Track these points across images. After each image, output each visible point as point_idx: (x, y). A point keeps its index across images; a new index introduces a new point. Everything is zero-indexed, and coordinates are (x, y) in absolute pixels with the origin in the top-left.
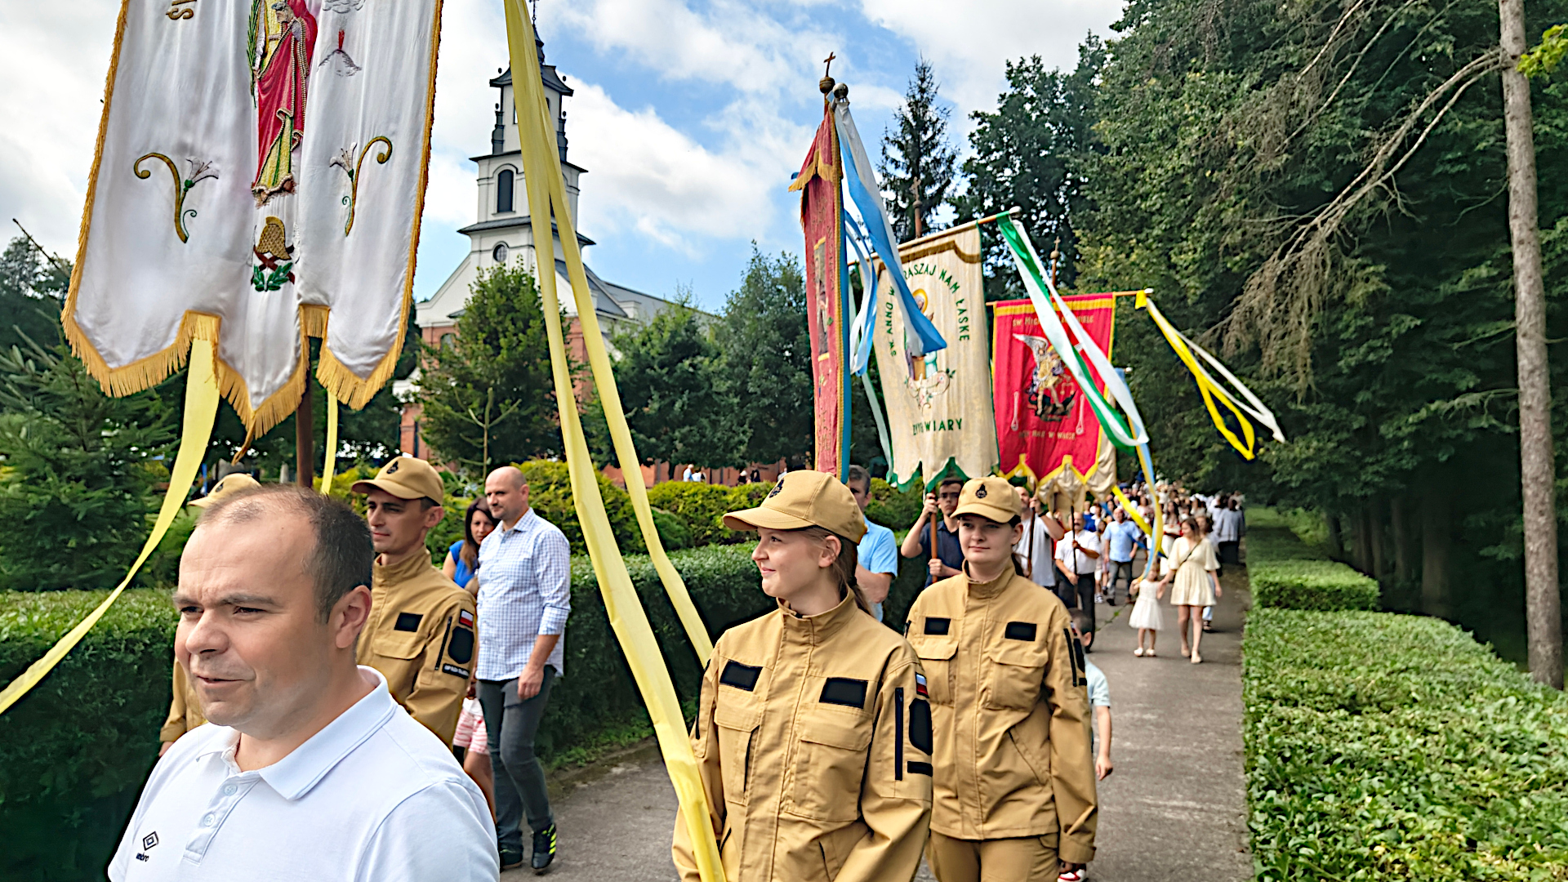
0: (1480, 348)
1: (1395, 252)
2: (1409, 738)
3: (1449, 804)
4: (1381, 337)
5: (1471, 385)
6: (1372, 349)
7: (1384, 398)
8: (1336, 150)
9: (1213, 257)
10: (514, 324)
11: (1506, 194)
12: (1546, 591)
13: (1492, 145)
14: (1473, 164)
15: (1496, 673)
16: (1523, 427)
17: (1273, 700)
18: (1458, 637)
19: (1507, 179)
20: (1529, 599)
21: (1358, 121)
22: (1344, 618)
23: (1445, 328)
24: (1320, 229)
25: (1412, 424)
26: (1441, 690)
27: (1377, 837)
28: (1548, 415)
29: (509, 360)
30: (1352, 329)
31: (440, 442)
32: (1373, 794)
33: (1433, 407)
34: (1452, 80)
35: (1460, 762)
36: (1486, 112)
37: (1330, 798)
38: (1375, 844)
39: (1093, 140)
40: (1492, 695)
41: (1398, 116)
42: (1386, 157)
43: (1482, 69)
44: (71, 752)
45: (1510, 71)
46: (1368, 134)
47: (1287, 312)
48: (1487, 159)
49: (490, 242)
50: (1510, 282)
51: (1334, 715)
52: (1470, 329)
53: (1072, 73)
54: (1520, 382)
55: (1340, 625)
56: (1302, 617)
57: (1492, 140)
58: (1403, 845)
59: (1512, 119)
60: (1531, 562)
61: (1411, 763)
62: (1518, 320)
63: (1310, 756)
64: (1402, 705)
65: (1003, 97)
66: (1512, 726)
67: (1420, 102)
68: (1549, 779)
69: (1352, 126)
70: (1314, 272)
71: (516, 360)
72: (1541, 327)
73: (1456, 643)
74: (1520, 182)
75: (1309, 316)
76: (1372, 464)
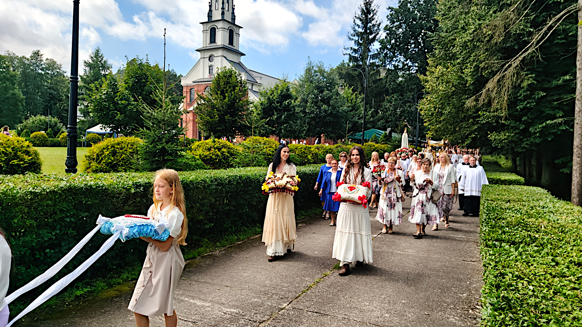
0: (565, 103)
4: (532, 99)
5: (561, 115)
6: (528, 103)
7: (531, 119)
8: (520, 34)
9: (477, 71)
10: (230, 88)
11: (576, 53)
12: (578, 182)
13: (574, 35)
14: (567, 40)
16: (575, 130)
19: (577, 48)
20: (572, 184)
21: (529, 25)
22: (511, 187)
23: (554, 95)
25: (540, 128)
30: (522, 96)
33: (548, 122)
34: (561, 14)
41: (542, 25)
42: (537, 40)
43: (571, 11)
45: (581, 11)
46: (532, 30)
47: (501, 91)
48: (572, 39)
49: (208, 54)
50: (575, 82)
52: (562, 96)
54: (575, 115)
56: (499, 186)
57: (573, 33)
59: (580, 28)
60: (574, 172)
62: (576, 95)
67: (550, 21)
69: (527, 27)
70: (510, 78)
71: (231, 101)
74: (581, 49)
75: (508, 92)
76: (526, 141)
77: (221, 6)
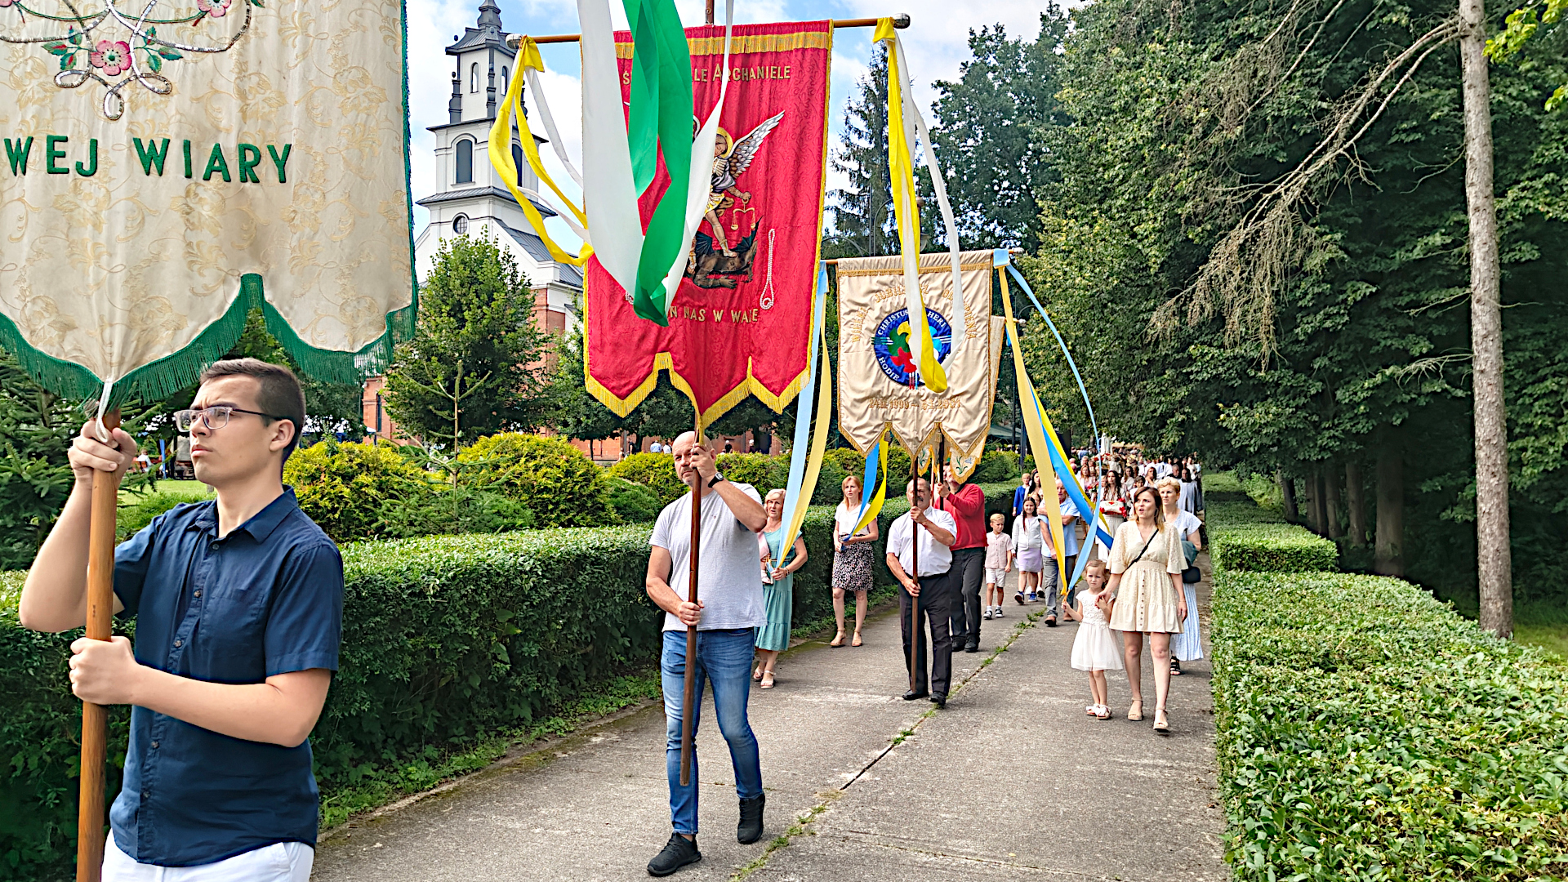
0: (1432, 315)
1: (1351, 221)
2: (1385, 694)
3: (1432, 758)
4: (1338, 304)
5: (1425, 350)
6: (1328, 316)
7: (1341, 363)
8: (1292, 120)
9: (1174, 227)
10: (478, 297)
11: (1464, 161)
12: (1498, 551)
13: (1447, 115)
14: (1426, 133)
15: (1459, 630)
16: (1476, 391)
17: (1249, 659)
18: (1418, 596)
19: (1463, 150)
20: (1480, 558)
21: (1315, 92)
22: (1308, 578)
23: (1400, 294)
24: (1284, 197)
25: (1368, 388)
26: (1410, 648)
27: (1370, 791)
28: (1501, 379)
29: (474, 333)
30: (1309, 297)
31: (406, 415)
32: (1357, 749)
33: (1388, 372)
34: (1412, 49)
35: (1438, 717)
36: (1441, 81)
37: (1318, 754)
38: (1368, 797)
39: (1055, 109)
40: (1460, 651)
41: (1359, 84)
42: (1347, 125)
43: (1441, 38)
44: (42, 733)
45: (1468, 39)
46: (1325, 105)
47: (1249, 280)
48: (1442, 128)
49: (450, 214)
50: (1465, 249)
51: (1310, 673)
52: (1424, 295)
53: (1034, 42)
54: (1474, 346)
55: (1305, 586)
56: (1267, 579)
57: (1446, 110)
58: (1394, 799)
59: (1470, 87)
60: (1483, 523)
61: (1390, 719)
62: (1473, 286)
63: (1293, 713)
64: (1374, 662)
65: (965, 65)
66: (1483, 681)
67: (1380, 71)
68: (1524, 732)
69: (1310, 97)
70: (1276, 240)
71: (481, 333)
72: (1495, 294)
73: (1418, 602)
74: (1477, 151)
75: (1273, 282)
76: (1329, 428)
77: (485, 82)
